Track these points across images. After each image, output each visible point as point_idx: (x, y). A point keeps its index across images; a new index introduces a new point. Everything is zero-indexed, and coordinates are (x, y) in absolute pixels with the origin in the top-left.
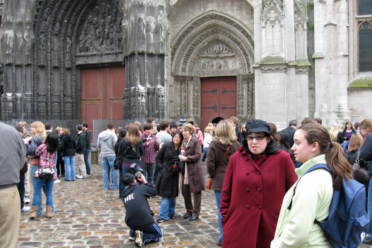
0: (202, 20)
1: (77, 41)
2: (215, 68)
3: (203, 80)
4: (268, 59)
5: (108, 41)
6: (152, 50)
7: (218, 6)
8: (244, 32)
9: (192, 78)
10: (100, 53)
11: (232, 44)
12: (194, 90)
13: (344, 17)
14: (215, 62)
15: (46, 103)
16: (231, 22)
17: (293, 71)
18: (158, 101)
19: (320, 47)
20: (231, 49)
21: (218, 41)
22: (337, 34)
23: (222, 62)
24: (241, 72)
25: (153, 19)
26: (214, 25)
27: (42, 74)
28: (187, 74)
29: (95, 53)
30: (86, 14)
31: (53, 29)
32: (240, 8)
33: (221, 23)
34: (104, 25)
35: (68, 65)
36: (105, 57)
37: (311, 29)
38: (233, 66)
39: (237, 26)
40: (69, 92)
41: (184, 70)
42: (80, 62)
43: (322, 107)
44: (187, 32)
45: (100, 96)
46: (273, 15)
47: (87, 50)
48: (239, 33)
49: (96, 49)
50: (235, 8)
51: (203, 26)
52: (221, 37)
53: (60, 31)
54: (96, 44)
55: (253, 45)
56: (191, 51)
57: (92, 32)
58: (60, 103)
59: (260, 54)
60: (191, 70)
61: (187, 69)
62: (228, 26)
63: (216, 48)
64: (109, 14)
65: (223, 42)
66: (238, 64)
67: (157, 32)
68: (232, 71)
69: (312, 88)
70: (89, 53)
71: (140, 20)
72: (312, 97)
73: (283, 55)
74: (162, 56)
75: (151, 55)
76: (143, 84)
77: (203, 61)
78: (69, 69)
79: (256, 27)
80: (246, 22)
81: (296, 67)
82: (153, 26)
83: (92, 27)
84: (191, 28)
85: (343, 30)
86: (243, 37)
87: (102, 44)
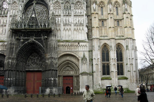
0: (65, 61)
1: (26, 63)
2: (67, 73)
3: (64, 76)
4: (84, 72)
5: (36, 64)
7: (70, 58)
8: (76, 65)
9: (61, 76)
11: (72, 67)
12: (62, 79)
14: (67, 72)
16: (73, 62)
17: (89, 75)
21: (68, 66)
23: (69, 72)
24: (74, 75)
26: (68, 63)
27: (17, 73)
28: (60, 75)
29: (32, 67)
30: (29, 56)
32: (75, 59)
33: (70, 62)
34: (35, 59)
35: (24, 70)
36: (35, 69)
38: (72, 73)
39: (74, 63)
40: (23, 78)
41: (59, 74)
42: (27, 69)
43: (95, 84)
45: (32, 80)
46: (84, 62)
47: (29, 66)
48: (75, 65)
49: (32, 66)
50: (74, 59)
51: (65, 62)
53: (22, 60)
54: (32, 65)
56: (61, 69)
57: (31, 61)
58: (18, 81)
59: (81, 72)
60: (61, 74)
62: (72, 63)
63: (67, 68)
64: (36, 57)
65: (70, 67)
66: (73, 72)
68: (72, 74)
69: (93, 79)
70: (30, 67)
72: (93, 81)
73: (87, 72)
74: (57, 70)
75: (54, 70)
77: (64, 71)
78: (24, 72)
79: (80, 64)
80: (77, 63)
81: (90, 74)
82: (55, 63)
83: (30, 59)
84: (62, 63)
87: (34, 65)
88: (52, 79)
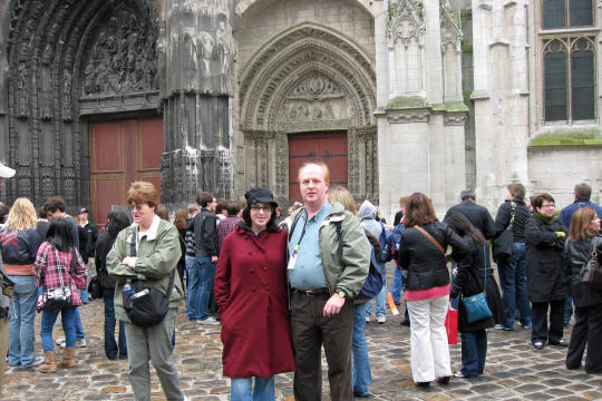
0: (289, 39)
1: (82, 76)
2: (311, 117)
3: (292, 137)
4: (399, 100)
5: (134, 75)
6: (207, 89)
7: (316, 15)
8: (359, 57)
9: (273, 135)
10: (120, 95)
11: (339, 77)
12: (278, 154)
13: (520, 31)
14: (311, 108)
15: (32, 179)
16: (337, 41)
17: (439, 120)
18: (219, 172)
19: (483, 81)
20: (337, 86)
21: (316, 73)
22: (510, 59)
23: (323, 108)
24: (355, 123)
25: (208, 36)
26: (311, 48)
27: (23, 131)
28: (266, 129)
29: (112, 94)
30: (96, 29)
31: (40, 55)
32: (352, 18)
33: (321, 43)
34: (126, 48)
35: (67, 114)
36: (130, 102)
37: (468, 52)
38: (340, 114)
39: (347, 47)
40: (69, 161)
41: (260, 121)
42: (87, 110)
43: (487, 178)
44: (265, 58)
45: (122, 166)
46: (406, 29)
47: (98, 90)
48: (351, 59)
49: (114, 89)
50: (343, 18)
51: (291, 48)
52: (321, 66)
53: (52, 59)
54: (114, 80)
55: (374, 78)
57: (107, 61)
58: (54, 178)
59: (386, 93)
60: (271, 122)
61: (266, 121)
62: (333, 48)
63: (313, 84)
64: (134, 30)
65: (324, 75)
66: (349, 110)
67: (216, 57)
68: (340, 123)
69: (470, 149)
70: (102, 95)
71: (187, 38)
72: (471, 163)
73: (423, 95)
74: (224, 98)
75: (206, 97)
76: (194, 145)
77: (291, 106)
78: (68, 122)
79: (379, 49)
80: (362, 42)
81: (444, 113)
82: (208, 48)
83: (105, 51)
85: (519, 53)
86: (358, 65)
87: (123, 80)
88: (192, 152)
